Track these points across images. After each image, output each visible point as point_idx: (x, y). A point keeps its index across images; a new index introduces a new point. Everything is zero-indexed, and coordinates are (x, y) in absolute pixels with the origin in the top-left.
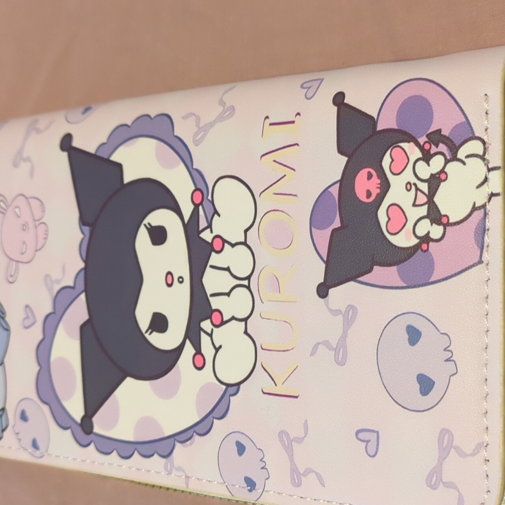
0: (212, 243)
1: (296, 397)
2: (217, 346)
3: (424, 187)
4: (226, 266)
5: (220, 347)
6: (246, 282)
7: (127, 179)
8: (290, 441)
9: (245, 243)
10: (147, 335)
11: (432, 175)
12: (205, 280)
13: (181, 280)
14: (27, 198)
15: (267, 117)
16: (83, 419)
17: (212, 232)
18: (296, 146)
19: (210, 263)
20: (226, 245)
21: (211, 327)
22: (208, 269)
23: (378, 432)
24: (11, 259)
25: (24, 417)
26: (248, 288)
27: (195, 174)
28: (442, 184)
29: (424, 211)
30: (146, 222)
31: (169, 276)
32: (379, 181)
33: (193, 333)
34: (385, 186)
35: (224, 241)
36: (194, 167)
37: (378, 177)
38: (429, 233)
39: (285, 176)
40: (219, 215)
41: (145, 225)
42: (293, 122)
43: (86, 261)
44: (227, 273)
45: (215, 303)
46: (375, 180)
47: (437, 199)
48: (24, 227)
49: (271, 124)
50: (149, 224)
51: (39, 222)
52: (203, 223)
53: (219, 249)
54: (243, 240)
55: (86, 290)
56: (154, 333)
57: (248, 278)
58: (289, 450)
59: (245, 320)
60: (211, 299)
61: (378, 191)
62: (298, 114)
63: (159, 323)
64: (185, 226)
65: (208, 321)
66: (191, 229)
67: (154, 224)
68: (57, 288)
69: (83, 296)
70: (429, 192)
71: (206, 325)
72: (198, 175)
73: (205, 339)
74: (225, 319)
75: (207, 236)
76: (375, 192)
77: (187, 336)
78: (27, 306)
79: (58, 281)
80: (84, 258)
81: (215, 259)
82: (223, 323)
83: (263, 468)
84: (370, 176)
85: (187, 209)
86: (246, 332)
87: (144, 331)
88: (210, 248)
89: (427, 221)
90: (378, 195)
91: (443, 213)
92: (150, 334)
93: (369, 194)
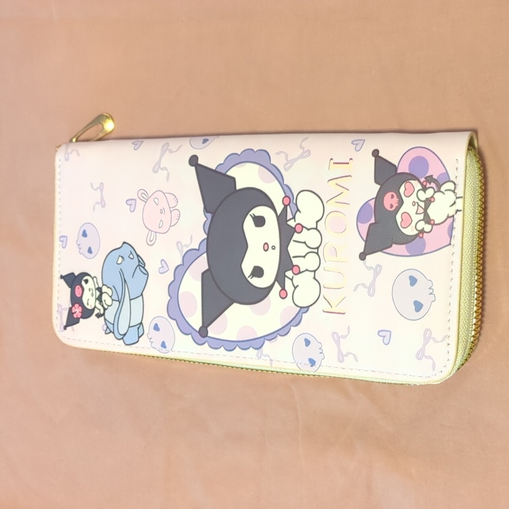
0: (294, 228)
1: (344, 314)
2: (295, 286)
3: (422, 204)
4: (303, 241)
5: (298, 286)
6: (316, 250)
7: (238, 187)
8: (339, 338)
9: (316, 229)
10: (249, 279)
11: (427, 199)
12: (290, 249)
13: (274, 248)
14: (164, 193)
15: (332, 159)
16: (201, 328)
17: (295, 221)
18: (350, 177)
19: (293, 239)
20: (304, 229)
21: (293, 275)
22: (292, 242)
23: (390, 332)
24: (150, 230)
25: (156, 328)
26: (317, 253)
27: (285, 188)
28: (432, 204)
29: (421, 217)
30: (251, 213)
31: (266, 245)
32: (398, 200)
33: (280, 278)
34: (401, 202)
35: (303, 227)
36: (285, 183)
37: (397, 198)
38: (423, 228)
39: (342, 193)
40: (300, 212)
41: (251, 215)
42: (348, 163)
43: (208, 235)
44: (304, 245)
45: (295, 261)
46: (396, 199)
47: (428, 211)
48: (162, 211)
49: (334, 163)
50: (253, 214)
51: (172, 209)
52: (289, 216)
53: (300, 231)
54: (315, 227)
55: (207, 252)
56: (254, 278)
57: (318, 248)
58: (338, 343)
59: (315, 271)
60: (293, 260)
61: (397, 205)
62: (351, 159)
63: (258, 272)
64: (278, 217)
65: (291, 271)
66: (282, 219)
67: (257, 215)
68: (185, 250)
69: (205, 255)
70: (425, 207)
71: (289, 274)
72: (287, 188)
73: (288, 282)
74: (301, 271)
75: (292, 223)
76: (395, 205)
77: (276, 280)
78: (162, 260)
79: (187, 246)
80: (207, 232)
81: (296, 236)
82: (300, 272)
83: (321, 353)
84: (392, 196)
85: (279, 208)
86: (314, 278)
87: (247, 277)
88: (294, 230)
89: (423, 222)
90: (397, 207)
91: (431, 218)
92: (251, 278)
93: (392, 206)
